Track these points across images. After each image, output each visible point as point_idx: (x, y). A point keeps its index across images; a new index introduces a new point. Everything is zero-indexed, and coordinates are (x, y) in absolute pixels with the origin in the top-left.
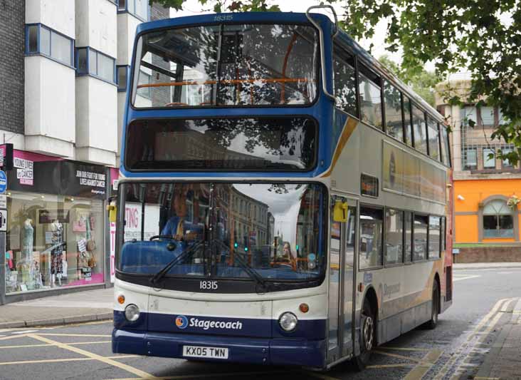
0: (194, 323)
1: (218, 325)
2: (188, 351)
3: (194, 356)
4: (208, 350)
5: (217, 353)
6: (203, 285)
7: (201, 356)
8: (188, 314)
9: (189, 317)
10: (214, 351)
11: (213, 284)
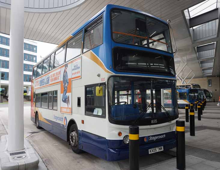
0: (151, 138)
1: (159, 137)
2: (150, 151)
3: (153, 153)
4: (157, 149)
5: (160, 149)
6: (152, 122)
7: (155, 152)
8: (148, 135)
9: (149, 137)
10: (159, 149)
11: (156, 121)
